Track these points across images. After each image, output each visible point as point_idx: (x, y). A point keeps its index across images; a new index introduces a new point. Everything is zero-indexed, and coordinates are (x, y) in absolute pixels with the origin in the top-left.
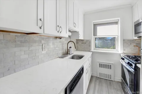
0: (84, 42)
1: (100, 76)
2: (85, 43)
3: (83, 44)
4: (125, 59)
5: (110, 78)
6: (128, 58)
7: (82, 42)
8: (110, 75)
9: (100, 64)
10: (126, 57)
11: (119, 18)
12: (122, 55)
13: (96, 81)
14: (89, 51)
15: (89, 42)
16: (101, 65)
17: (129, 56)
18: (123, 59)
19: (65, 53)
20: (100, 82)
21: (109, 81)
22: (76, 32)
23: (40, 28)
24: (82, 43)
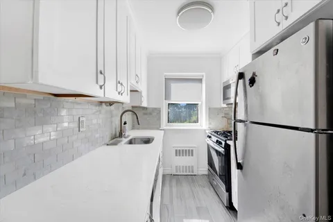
0: (148, 111)
1: (177, 172)
2: (150, 114)
3: (146, 116)
4: (212, 136)
5: (193, 172)
6: (216, 134)
7: (144, 111)
8: (192, 167)
9: (176, 151)
10: (213, 133)
11: (204, 74)
12: (207, 131)
13: (170, 181)
14: (158, 129)
15: (158, 111)
16: (178, 153)
17: (217, 132)
18: (210, 137)
19: (115, 135)
20: (178, 182)
21: (191, 177)
22: (137, 91)
23: (101, 87)
24: (145, 114)
